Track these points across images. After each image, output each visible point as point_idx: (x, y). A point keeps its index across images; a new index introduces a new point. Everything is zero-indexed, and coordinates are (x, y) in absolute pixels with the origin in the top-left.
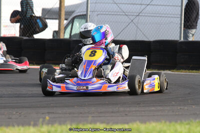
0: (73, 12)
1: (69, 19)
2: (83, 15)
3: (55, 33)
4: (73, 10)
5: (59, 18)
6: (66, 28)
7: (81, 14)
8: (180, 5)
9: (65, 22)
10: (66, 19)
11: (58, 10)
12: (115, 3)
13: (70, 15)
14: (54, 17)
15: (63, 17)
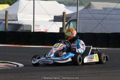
0: (70, 18)
3: (61, 29)
6: (66, 26)
9: (66, 23)
11: (62, 17)
12: (90, 13)
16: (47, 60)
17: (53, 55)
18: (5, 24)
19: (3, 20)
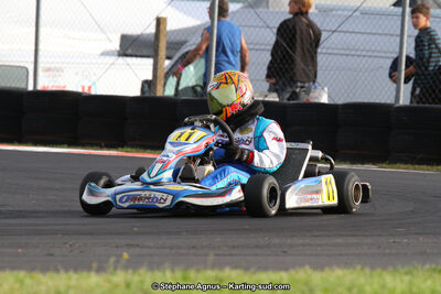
0: (182, 43)
1: (175, 58)
3: (146, 86)
4: (183, 39)
5: (155, 55)
6: (167, 76)
8: (399, 32)
9: (167, 63)
10: (168, 58)
11: (153, 39)
13: (179, 49)
14: (145, 53)
15: (163, 52)
16: (147, 193)
17: (168, 174)
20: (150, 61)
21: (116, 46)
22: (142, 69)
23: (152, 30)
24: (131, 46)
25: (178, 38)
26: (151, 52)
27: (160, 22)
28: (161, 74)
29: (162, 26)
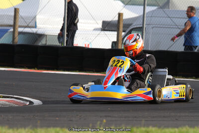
0: (130, 25)
1: (127, 32)
2: (139, 28)
3: (114, 44)
4: (130, 23)
5: (118, 30)
7: (138, 26)
9: (123, 34)
10: (124, 31)
11: (117, 23)
12: (169, 17)
13: (128, 28)
14: (113, 29)
15: (121, 29)
18: (14, 32)
19: (10, 26)
20: (116, 33)
21: (100, 26)
22: (112, 36)
23: (116, 19)
24: (107, 26)
25: (128, 23)
26: (116, 29)
27: (120, 15)
28: (120, 39)
29: (121, 17)
